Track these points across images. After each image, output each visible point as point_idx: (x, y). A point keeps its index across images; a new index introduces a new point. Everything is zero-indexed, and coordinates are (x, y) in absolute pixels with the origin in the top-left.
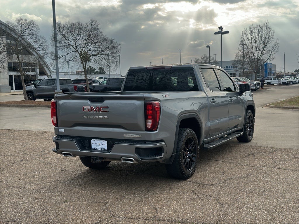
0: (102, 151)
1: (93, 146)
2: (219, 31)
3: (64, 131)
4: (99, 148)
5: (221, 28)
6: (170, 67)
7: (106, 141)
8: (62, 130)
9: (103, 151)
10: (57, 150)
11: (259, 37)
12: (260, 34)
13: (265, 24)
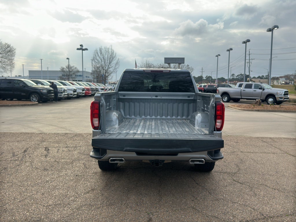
2: (80, 48)
5: (81, 46)
6: (169, 71)
10: (102, 157)
11: (107, 56)
12: (107, 54)
13: (111, 47)
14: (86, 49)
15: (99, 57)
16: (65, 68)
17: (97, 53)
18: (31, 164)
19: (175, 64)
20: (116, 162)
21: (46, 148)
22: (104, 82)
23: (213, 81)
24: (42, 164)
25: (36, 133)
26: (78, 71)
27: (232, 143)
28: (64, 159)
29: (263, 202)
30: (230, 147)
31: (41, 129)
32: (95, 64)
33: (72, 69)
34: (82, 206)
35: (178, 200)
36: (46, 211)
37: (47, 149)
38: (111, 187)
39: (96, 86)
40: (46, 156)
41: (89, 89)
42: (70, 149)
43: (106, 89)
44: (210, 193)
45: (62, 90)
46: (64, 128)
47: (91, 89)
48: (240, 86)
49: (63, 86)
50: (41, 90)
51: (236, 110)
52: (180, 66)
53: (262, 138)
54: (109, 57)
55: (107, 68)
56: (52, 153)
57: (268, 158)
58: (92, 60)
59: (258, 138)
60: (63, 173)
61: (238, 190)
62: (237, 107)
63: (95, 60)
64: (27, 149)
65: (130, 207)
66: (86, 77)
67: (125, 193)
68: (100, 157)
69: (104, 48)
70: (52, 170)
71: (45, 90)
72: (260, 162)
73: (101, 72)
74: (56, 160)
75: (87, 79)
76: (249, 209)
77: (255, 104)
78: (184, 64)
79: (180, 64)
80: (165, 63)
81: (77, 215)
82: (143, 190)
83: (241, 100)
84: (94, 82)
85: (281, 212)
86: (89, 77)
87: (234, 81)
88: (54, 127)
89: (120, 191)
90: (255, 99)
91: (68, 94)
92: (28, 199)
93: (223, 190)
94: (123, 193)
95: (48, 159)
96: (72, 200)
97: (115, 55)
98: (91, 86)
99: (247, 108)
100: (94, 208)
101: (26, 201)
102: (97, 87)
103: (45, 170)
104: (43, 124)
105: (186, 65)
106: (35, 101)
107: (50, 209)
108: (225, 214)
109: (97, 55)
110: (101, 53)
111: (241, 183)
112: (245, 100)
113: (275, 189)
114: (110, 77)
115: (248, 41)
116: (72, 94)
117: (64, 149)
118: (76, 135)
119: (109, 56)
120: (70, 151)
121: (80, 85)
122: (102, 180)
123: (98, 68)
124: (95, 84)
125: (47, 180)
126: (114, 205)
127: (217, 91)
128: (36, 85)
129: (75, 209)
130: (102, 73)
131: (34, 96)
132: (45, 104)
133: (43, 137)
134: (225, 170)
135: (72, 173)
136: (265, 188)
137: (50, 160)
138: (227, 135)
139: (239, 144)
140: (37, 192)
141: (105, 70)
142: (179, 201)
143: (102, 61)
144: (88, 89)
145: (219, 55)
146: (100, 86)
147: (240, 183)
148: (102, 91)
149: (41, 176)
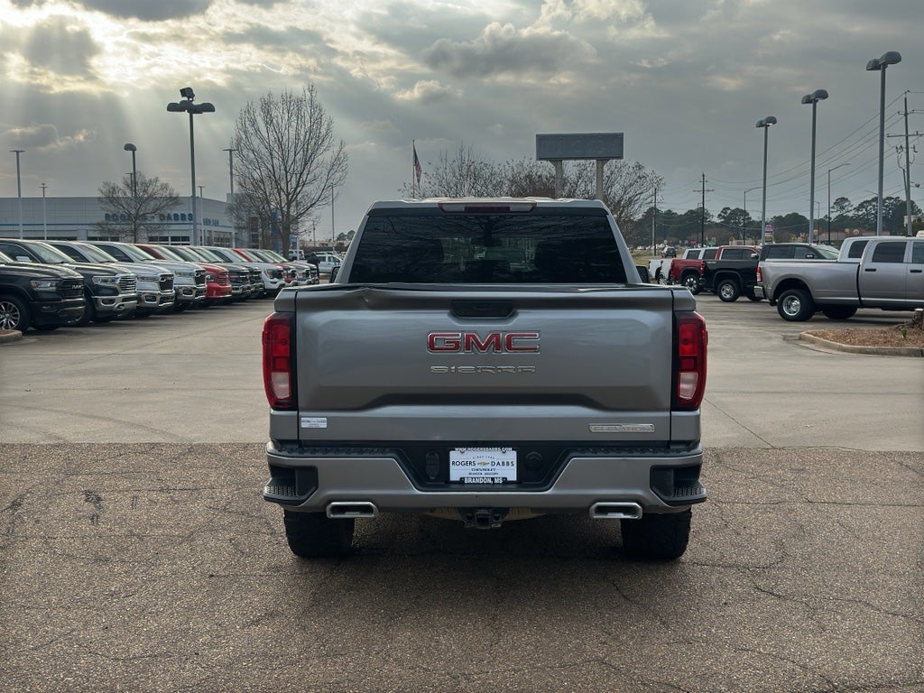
0: (496, 486)
1: (455, 474)
2: (182, 102)
3: (325, 426)
4: (483, 477)
5: (187, 92)
6: (530, 207)
7: (515, 453)
8: (314, 422)
9: (501, 486)
10: (303, 498)
11: (292, 132)
12: (294, 124)
13: (308, 94)
14: (208, 108)
15: (262, 139)
16: (121, 186)
17: (253, 123)
18: (46, 543)
19: (583, 162)
20: (348, 515)
21: (88, 494)
22: (280, 243)
23: (754, 230)
24: (84, 543)
25: (42, 445)
26: (175, 200)
27: (780, 471)
28: (159, 526)
29: (842, 650)
30: (770, 488)
31: (58, 431)
32: (244, 169)
33: (150, 190)
34: (238, 660)
35: (554, 641)
36: (127, 672)
37: (92, 497)
38: (330, 606)
39: (250, 261)
40: (94, 518)
41: (223, 273)
42: (177, 496)
43: (293, 274)
44: (664, 623)
45: (113, 281)
46: (140, 426)
47: (231, 272)
48: (856, 250)
49: (116, 265)
50: (33, 283)
51: (828, 351)
52: (605, 168)
53: (902, 454)
54: (302, 138)
55: (294, 186)
56: (115, 508)
57: (904, 520)
58: (231, 151)
59: (885, 454)
60: (165, 568)
61: (765, 615)
62: (837, 338)
63: (245, 152)
64: (22, 497)
65: (395, 660)
66: (207, 222)
67: (379, 624)
68: (297, 499)
69: (280, 100)
70: (123, 561)
71: (47, 280)
72: (870, 534)
73: (268, 203)
74: (131, 532)
75: (210, 232)
76: (790, 666)
77: (912, 325)
78: (622, 161)
79: (602, 160)
80: (540, 158)
81: (227, 681)
82: (439, 616)
83: (860, 311)
84: (240, 244)
85: (895, 675)
86: (216, 223)
87: (847, 230)
88: (105, 424)
89: (363, 619)
90: (911, 307)
91: (138, 298)
92: (61, 643)
93: (713, 616)
94: (374, 622)
95: (103, 527)
96: (204, 644)
97: (328, 129)
98: (230, 261)
99: (875, 343)
100: (281, 664)
101: (56, 647)
102: (256, 266)
103: (100, 560)
104: (56, 411)
105: (632, 164)
106: (7, 327)
107: (136, 666)
108: (703, 678)
109: (251, 130)
110: (269, 122)
111: (779, 597)
112: (879, 311)
113: (894, 615)
114: (305, 224)
115: (893, 58)
116: (153, 297)
117: (154, 496)
118: (191, 449)
119: (303, 132)
120: (177, 502)
121: (186, 259)
122: (300, 588)
123: (257, 184)
124: (245, 251)
125: (113, 589)
126: (342, 655)
127: (758, 275)
128: (11, 261)
129: (216, 665)
130: (273, 205)
131: (5, 305)
132: (52, 337)
133: (72, 458)
134: (731, 558)
135: (194, 568)
136: (861, 611)
137: (110, 530)
138: (769, 447)
139: (804, 475)
140: (86, 623)
141: (288, 195)
142: (557, 643)
143: (271, 154)
144: (218, 276)
145: (773, 121)
146: (265, 261)
147: (776, 595)
148: (275, 280)
149: (89, 578)
